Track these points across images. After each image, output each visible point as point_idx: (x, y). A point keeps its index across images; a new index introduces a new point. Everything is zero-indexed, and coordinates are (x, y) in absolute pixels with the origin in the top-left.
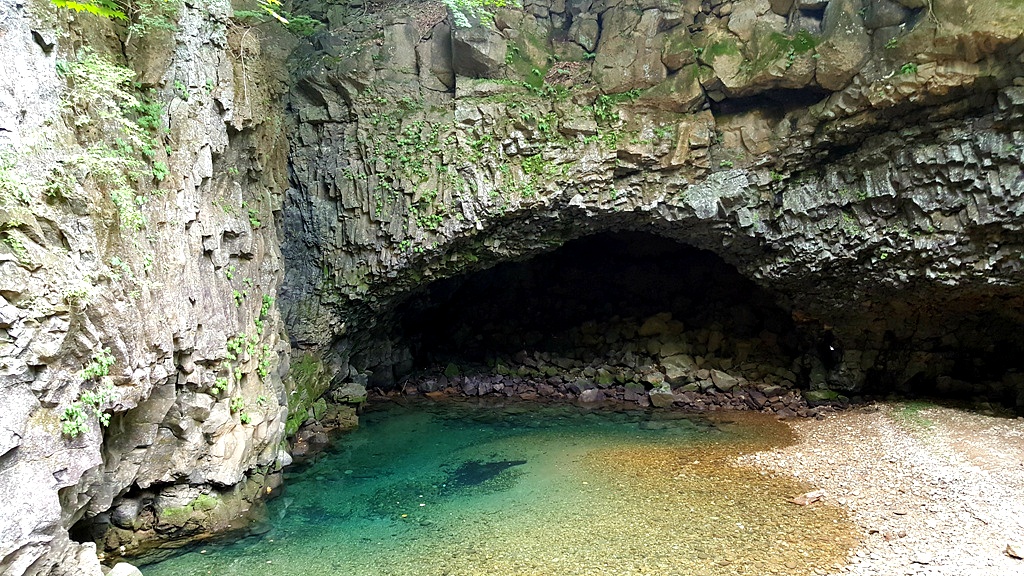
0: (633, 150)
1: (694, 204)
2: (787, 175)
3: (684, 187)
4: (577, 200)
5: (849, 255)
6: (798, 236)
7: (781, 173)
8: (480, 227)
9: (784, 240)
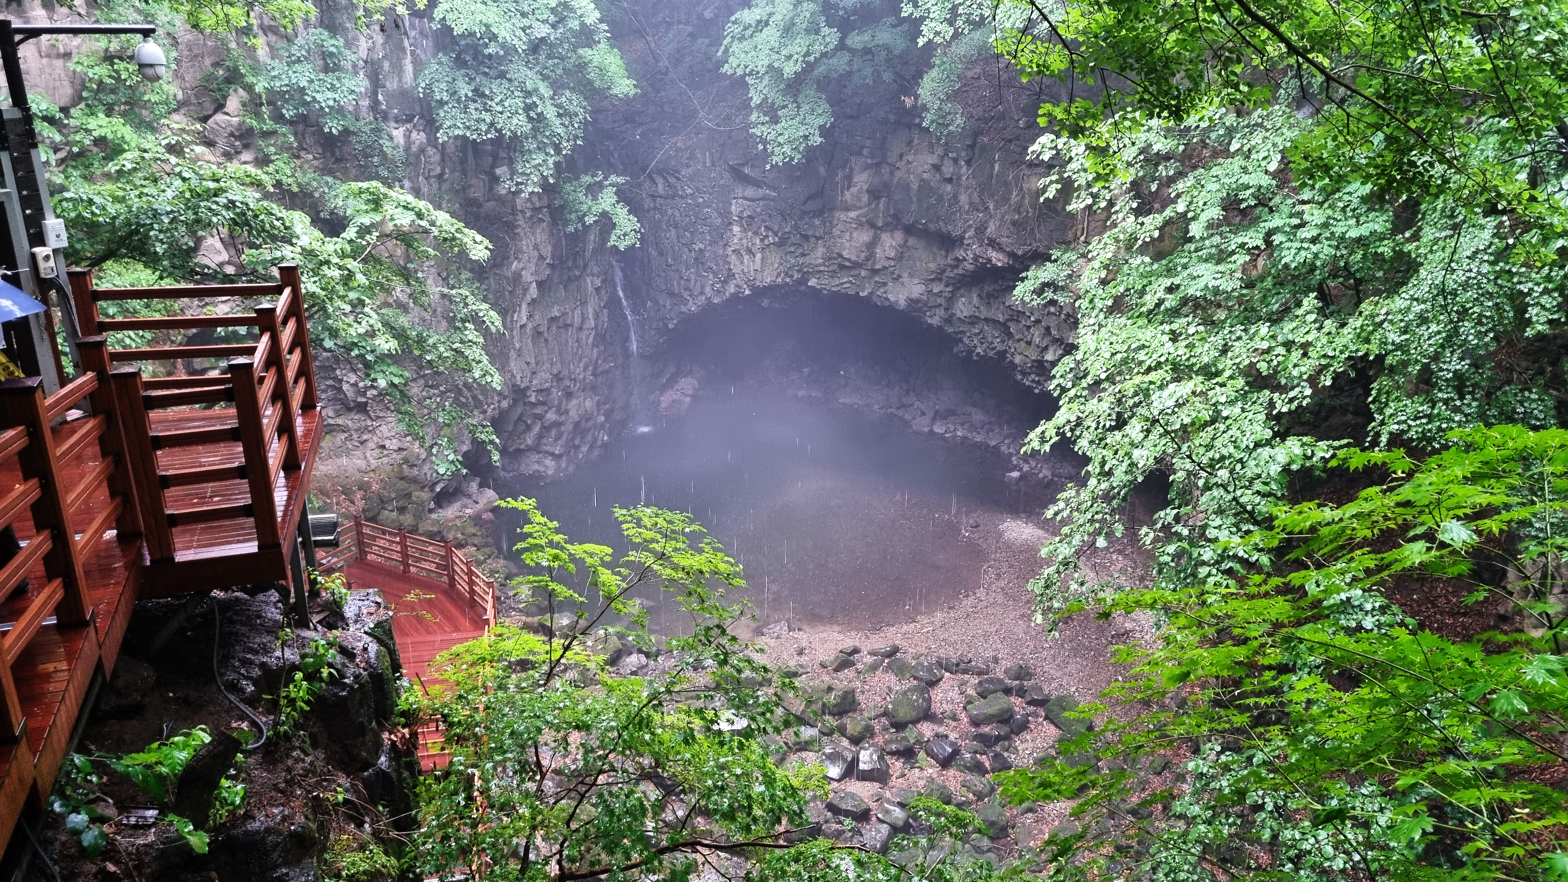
0: (845, 254)
1: (892, 298)
2: (950, 289)
3: (885, 284)
4: (812, 282)
5: (991, 354)
6: (963, 332)
7: (947, 286)
8: (747, 292)
9: (956, 333)
